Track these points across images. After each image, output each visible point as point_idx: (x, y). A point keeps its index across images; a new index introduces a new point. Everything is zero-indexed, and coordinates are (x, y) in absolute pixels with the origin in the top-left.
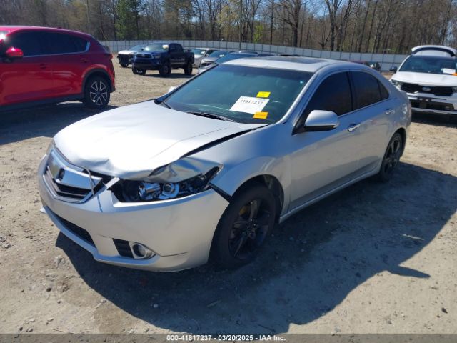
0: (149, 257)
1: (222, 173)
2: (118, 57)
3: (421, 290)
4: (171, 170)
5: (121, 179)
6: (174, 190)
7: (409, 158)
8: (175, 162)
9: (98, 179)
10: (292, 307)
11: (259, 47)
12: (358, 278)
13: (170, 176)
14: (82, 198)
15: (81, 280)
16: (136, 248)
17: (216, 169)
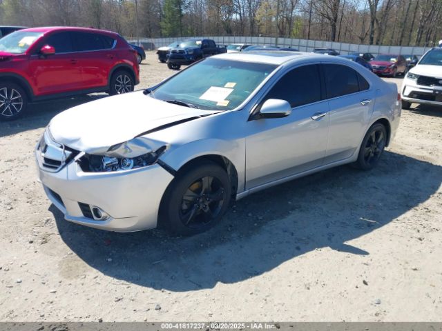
0: (104, 219)
1: (170, 151)
2: (158, 53)
3: (352, 265)
4: (126, 147)
5: (86, 154)
6: (130, 164)
7: (405, 149)
8: (130, 141)
9: (68, 153)
10: (225, 269)
11: (296, 41)
12: (296, 251)
13: (126, 152)
14: (56, 168)
15: (59, 236)
16: (96, 210)
17: (164, 147)
